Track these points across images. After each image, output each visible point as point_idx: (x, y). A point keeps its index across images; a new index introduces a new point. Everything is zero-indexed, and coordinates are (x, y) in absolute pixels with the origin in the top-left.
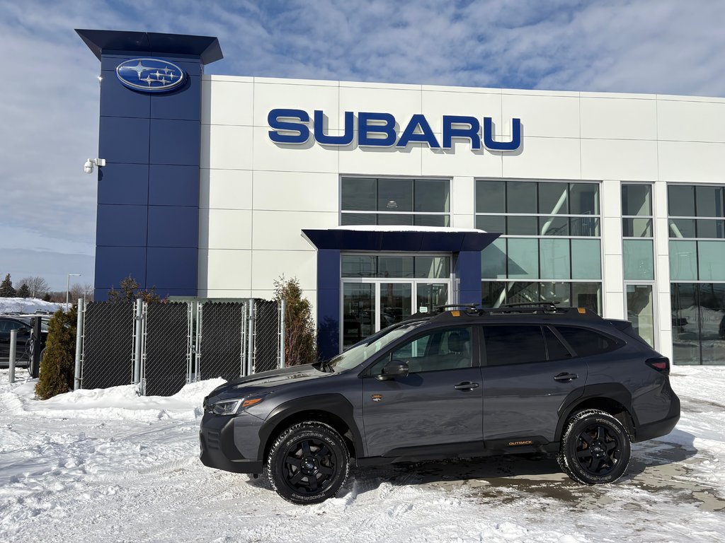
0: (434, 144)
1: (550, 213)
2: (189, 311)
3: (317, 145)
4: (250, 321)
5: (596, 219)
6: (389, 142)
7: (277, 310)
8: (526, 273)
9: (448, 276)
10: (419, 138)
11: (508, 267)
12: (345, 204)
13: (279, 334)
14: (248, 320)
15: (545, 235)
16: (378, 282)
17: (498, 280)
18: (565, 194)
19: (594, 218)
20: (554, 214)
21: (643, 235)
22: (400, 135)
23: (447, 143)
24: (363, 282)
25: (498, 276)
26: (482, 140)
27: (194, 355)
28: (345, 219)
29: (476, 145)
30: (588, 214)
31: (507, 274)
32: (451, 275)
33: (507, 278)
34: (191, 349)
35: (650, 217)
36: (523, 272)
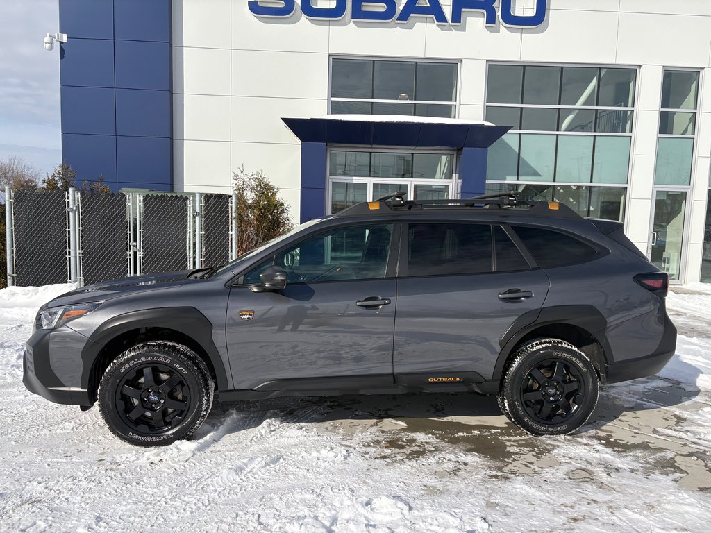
0: (441, 18)
1: (574, 105)
2: (128, 204)
3: (304, 19)
4: (197, 218)
5: (629, 113)
6: (387, 15)
7: (227, 206)
8: (539, 175)
9: (450, 177)
10: (423, 10)
11: (520, 166)
12: (335, 90)
13: (230, 233)
14: (194, 217)
15: (565, 131)
16: (370, 181)
17: (506, 182)
18: (594, 82)
19: (626, 111)
20: (578, 106)
21: (684, 133)
22: (400, 7)
23: (457, 18)
24: (354, 182)
25: (508, 178)
26: (499, 14)
27: (135, 254)
28: (335, 108)
29: (491, 20)
30: (620, 106)
31: (518, 175)
32: (454, 175)
33: (518, 180)
34: (132, 247)
35: (694, 111)
36: (536, 174)
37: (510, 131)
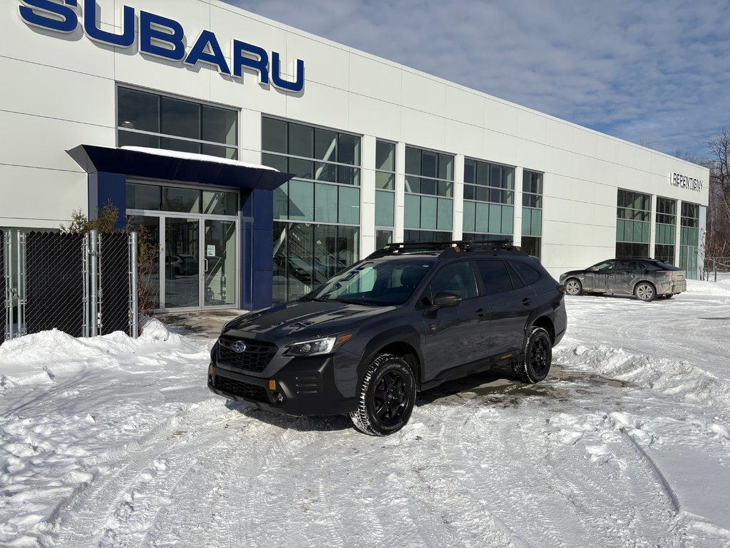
1: (322, 159)
2: (6, 243)
4: (93, 258)
5: (355, 170)
6: (177, 54)
7: (127, 245)
8: (303, 215)
9: (235, 214)
10: (208, 58)
11: (290, 209)
12: (122, 117)
13: (130, 273)
14: (90, 256)
15: (318, 180)
16: (163, 216)
17: (280, 220)
18: (334, 143)
19: (353, 168)
20: (325, 159)
21: (385, 187)
22: (188, 51)
23: (238, 72)
24: (146, 215)
25: (281, 216)
26: (270, 75)
28: (123, 137)
29: (265, 79)
30: (349, 164)
31: (288, 215)
32: (239, 212)
33: (288, 219)
34: (11, 294)
35: (393, 172)
36: (301, 214)
37: (294, 178)
